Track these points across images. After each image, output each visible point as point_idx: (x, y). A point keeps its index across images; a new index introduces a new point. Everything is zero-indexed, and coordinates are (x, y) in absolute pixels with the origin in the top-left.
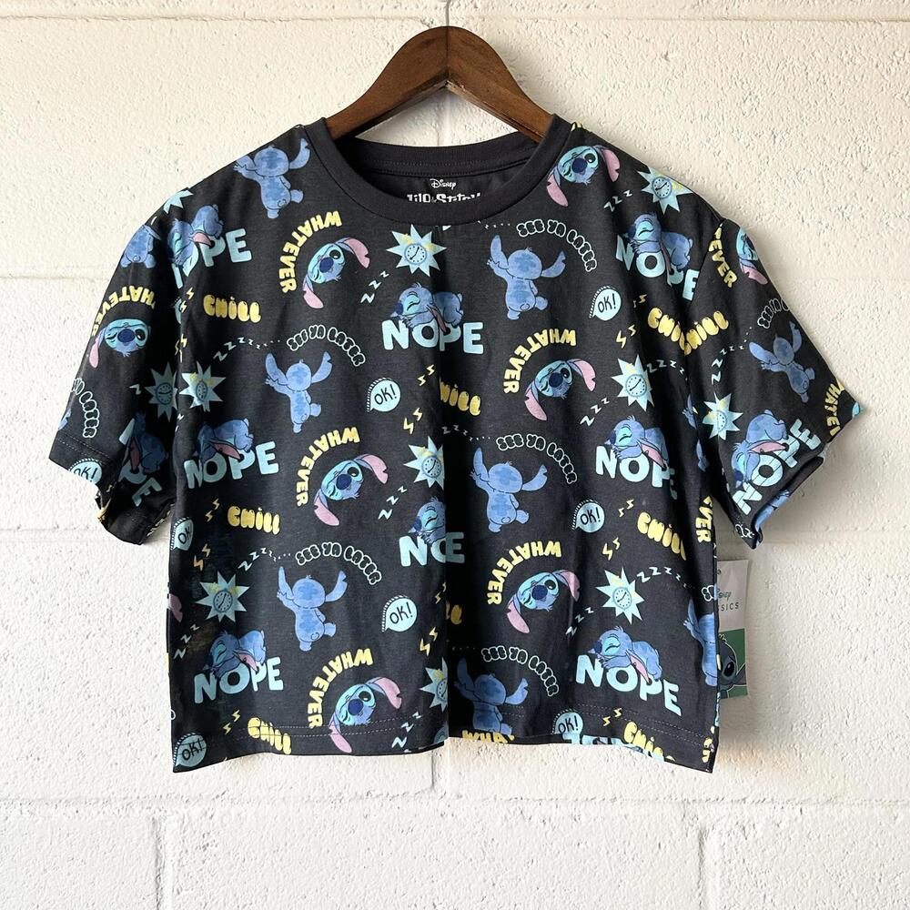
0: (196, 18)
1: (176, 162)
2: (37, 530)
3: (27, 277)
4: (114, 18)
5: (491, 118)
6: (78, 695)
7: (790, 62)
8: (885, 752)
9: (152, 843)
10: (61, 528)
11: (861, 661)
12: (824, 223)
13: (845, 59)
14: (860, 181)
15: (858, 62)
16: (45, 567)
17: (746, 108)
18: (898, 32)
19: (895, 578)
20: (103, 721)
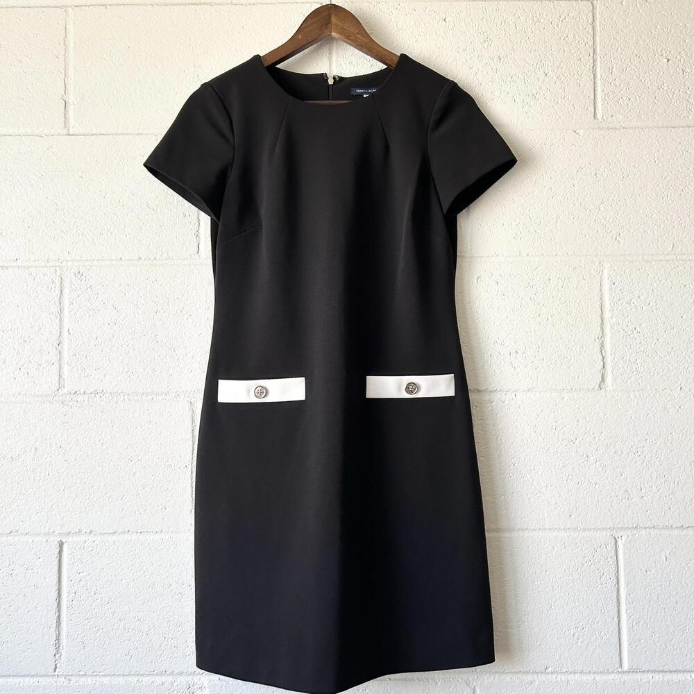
0: (207, 4)
1: (198, 76)
2: (130, 260)
3: (124, 134)
4: (166, 5)
5: (357, 51)
6: (152, 341)
7: (507, 21)
8: (558, 365)
9: (190, 413)
10: (142, 258)
11: (545, 320)
12: (525, 101)
13: (535, 20)
14: (544, 81)
15: (542, 21)
16: (134, 278)
17: (485, 45)
18: (562, 6)
19: (563, 279)
20: (165, 354)
